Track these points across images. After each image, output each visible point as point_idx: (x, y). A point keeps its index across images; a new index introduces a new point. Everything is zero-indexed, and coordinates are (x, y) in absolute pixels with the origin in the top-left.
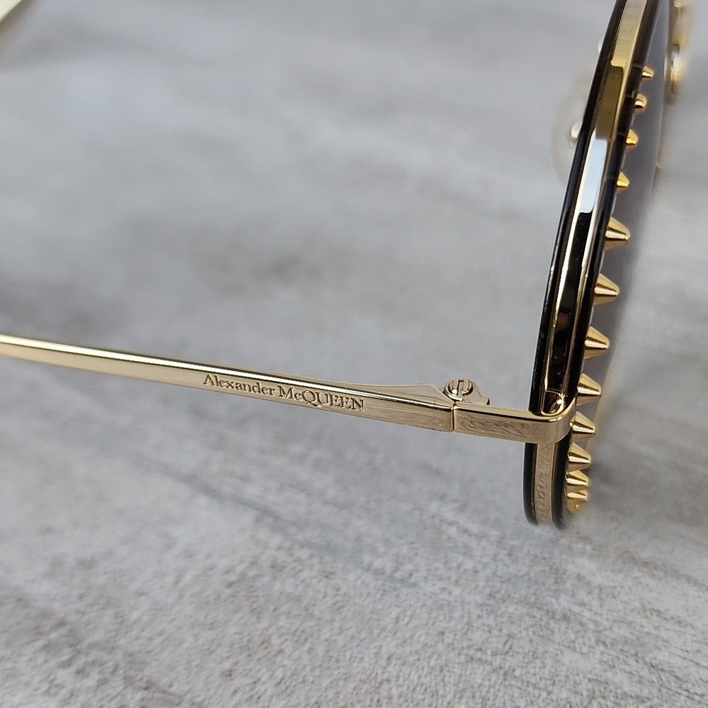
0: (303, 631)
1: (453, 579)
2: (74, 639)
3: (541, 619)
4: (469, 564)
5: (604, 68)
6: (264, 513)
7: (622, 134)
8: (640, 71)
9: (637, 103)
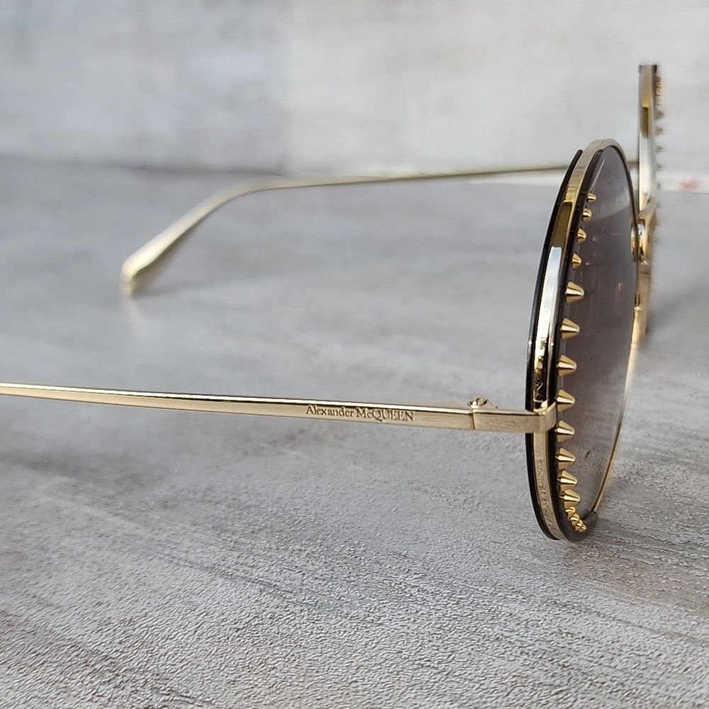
0: (293, 655)
1: (413, 620)
2: (115, 667)
3: (479, 641)
4: (425, 610)
5: (560, 204)
6: (266, 586)
7: (573, 231)
8: (586, 195)
9: (585, 214)
